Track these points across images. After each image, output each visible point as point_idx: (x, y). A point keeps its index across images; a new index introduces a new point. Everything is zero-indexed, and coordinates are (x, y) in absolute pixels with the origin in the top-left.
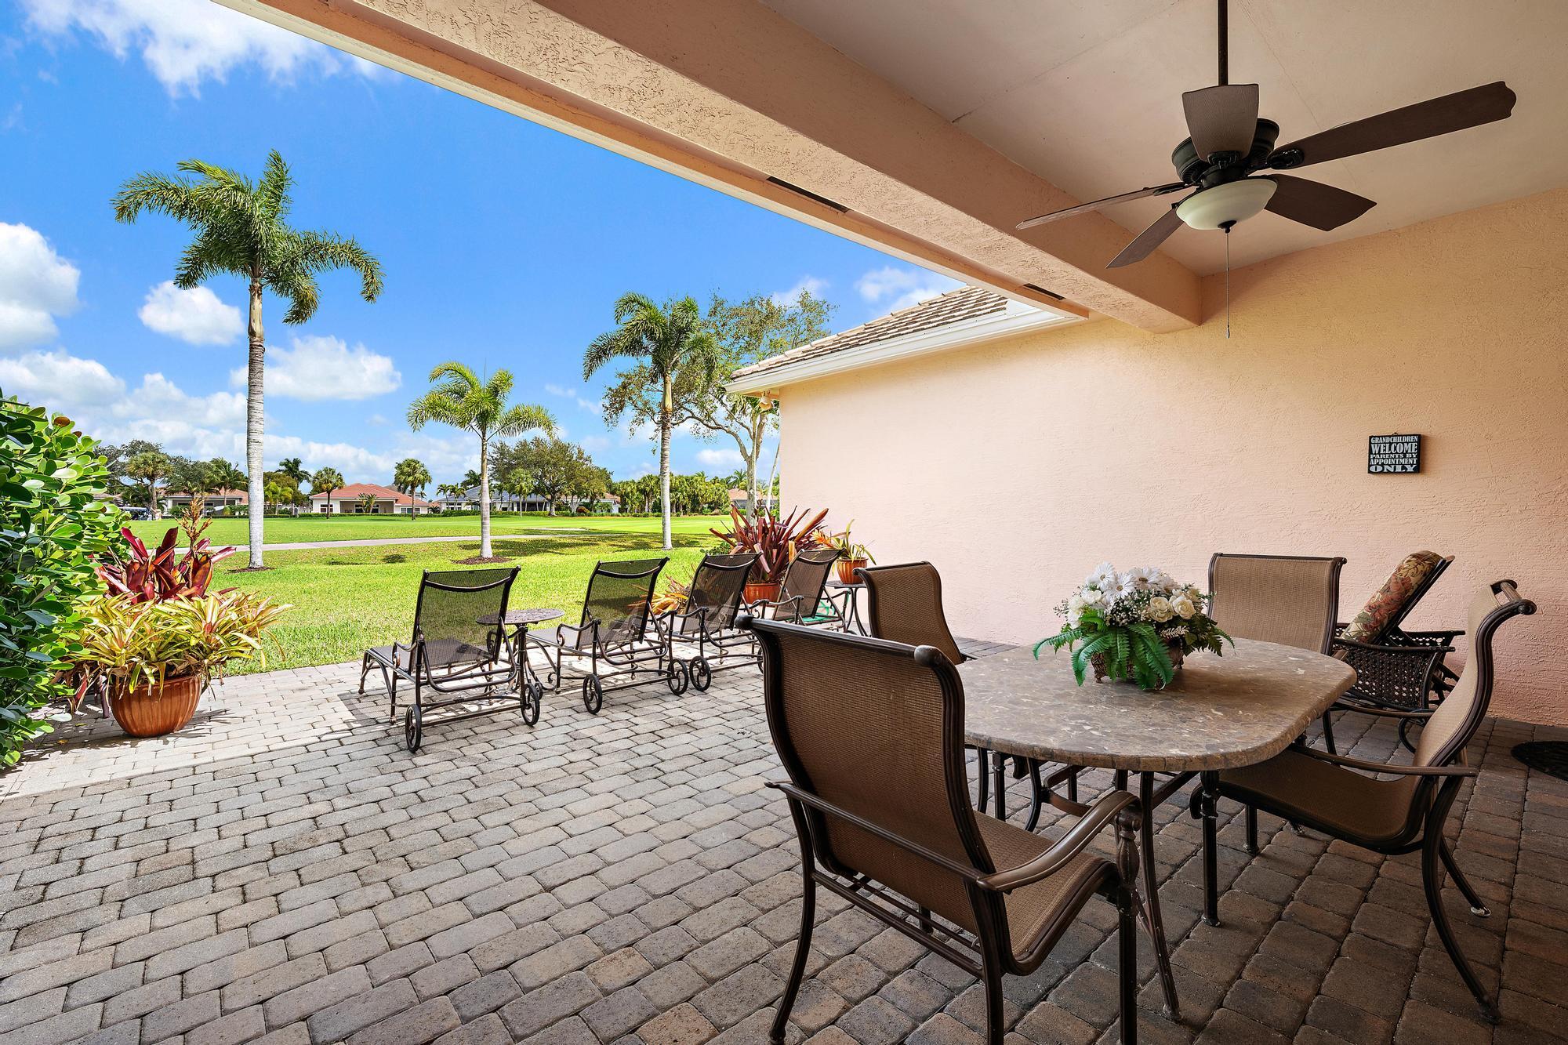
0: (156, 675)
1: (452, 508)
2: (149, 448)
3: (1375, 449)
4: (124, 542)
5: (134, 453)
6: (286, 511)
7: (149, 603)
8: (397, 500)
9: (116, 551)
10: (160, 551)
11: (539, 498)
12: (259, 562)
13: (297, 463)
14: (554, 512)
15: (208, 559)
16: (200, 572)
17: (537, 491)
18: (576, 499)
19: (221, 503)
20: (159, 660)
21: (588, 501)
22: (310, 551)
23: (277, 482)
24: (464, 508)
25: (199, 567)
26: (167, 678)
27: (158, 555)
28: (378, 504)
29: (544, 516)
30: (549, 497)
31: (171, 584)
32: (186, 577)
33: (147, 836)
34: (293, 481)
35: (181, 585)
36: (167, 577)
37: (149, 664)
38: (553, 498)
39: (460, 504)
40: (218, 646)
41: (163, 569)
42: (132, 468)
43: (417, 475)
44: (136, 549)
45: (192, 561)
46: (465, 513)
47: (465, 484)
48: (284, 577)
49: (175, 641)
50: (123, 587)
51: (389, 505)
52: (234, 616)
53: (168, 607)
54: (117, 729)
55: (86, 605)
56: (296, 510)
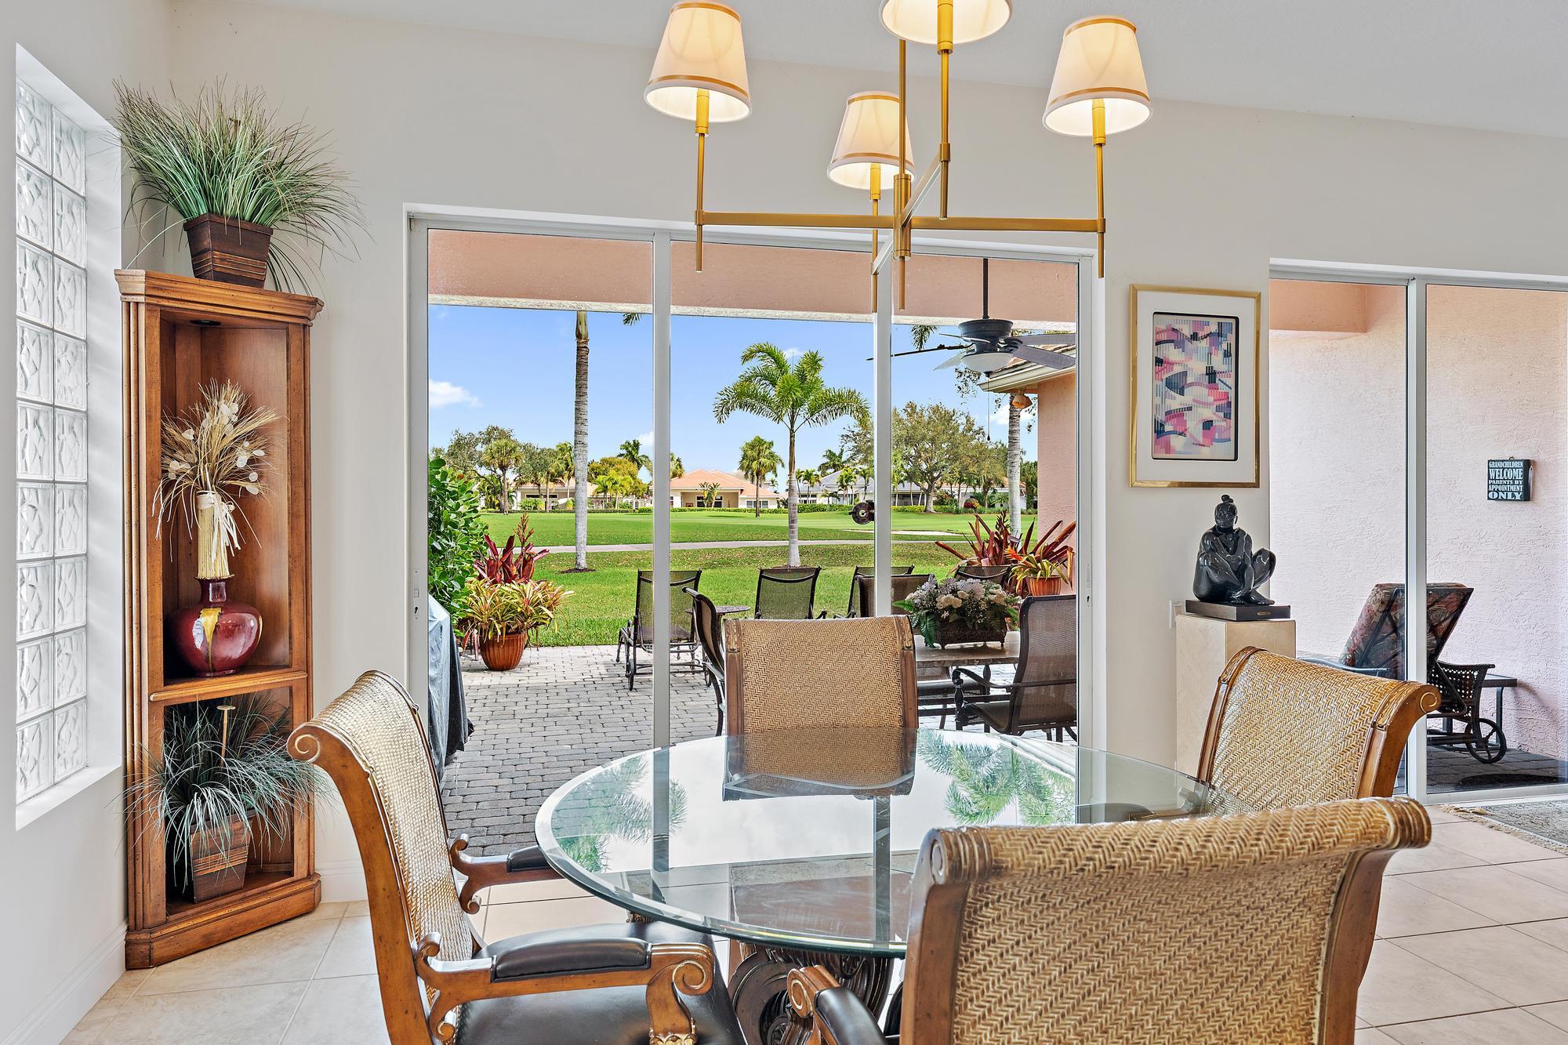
0: (501, 629)
1: (805, 502)
2: (504, 435)
3: (1492, 475)
4: (486, 544)
5: (490, 441)
6: (625, 505)
7: (499, 585)
8: (742, 490)
9: (481, 550)
10: (505, 552)
11: (914, 488)
12: (583, 563)
13: (636, 445)
14: (932, 507)
15: (532, 558)
16: (526, 568)
17: (910, 477)
18: (964, 488)
19: (564, 495)
20: (503, 621)
21: (979, 490)
22: (631, 554)
23: (618, 470)
24: (821, 501)
25: (527, 562)
26: (507, 633)
27: (504, 555)
28: (723, 495)
29: (919, 512)
30: (926, 486)
31: (511, 575)
32: (519, 571)
33: (496, 704)
34: (633, 467)
35: (516, 575)
36: (508, 569)
37: (498, 623)
38: (930, 487)
39: (814, 496)
40: (532, 614)
41: (506, 564)
42: (486, 458)
43: (762, 460)
44: (492, 550)
45: (522, 560)
46: (821, 509)
47: (823, 468)
48: (603, 579)
49: (511, 609)
50: (485, 576)
51: (734, 496)
52: (540, 595)
53: (506, 588)
54: (484, 666)
55: (472, 584)
56: (637, 503)
